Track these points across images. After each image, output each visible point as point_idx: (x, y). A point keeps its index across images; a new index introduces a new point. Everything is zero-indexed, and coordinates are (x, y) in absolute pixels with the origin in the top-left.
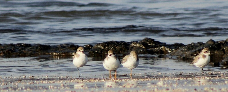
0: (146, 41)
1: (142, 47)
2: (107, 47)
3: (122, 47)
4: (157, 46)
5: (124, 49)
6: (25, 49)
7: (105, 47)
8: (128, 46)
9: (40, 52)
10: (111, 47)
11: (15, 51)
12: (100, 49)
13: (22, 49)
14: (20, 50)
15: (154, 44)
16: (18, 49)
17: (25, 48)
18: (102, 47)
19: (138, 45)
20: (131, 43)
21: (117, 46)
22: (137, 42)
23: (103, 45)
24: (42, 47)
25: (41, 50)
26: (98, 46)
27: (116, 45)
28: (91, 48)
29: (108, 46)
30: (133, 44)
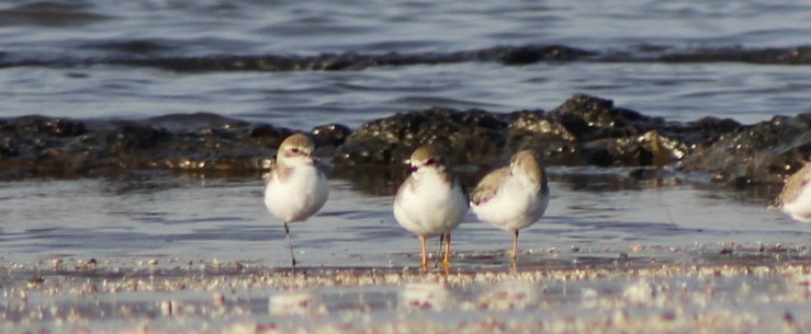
0: (577, 109)
1: (561, 134)
2: (410, 136)
3: (476, 133)
4: (623, 129)
5: (482, 143)
6: (58, 144)
7: (401, 135)
8: (500, 132)
9: (122, 155)
10: (430, 137)
11: (16, 154)
12: (384, 143)
13: (49, 144)
14: (39, 148)
15: (612, 124)
16: (30, 142)
17: (62, 140)
18: (390, 136)
19: (544, 127)
20: (515, 116)
21: (453, 130)
22: (538, 115)
23: (392, 128)
24: (132, 136)
25: (128, 146)
26: (373, 131)
27: (448, 124)
28: (342, 141)
29: (414, 129)
30: (521, 123)
